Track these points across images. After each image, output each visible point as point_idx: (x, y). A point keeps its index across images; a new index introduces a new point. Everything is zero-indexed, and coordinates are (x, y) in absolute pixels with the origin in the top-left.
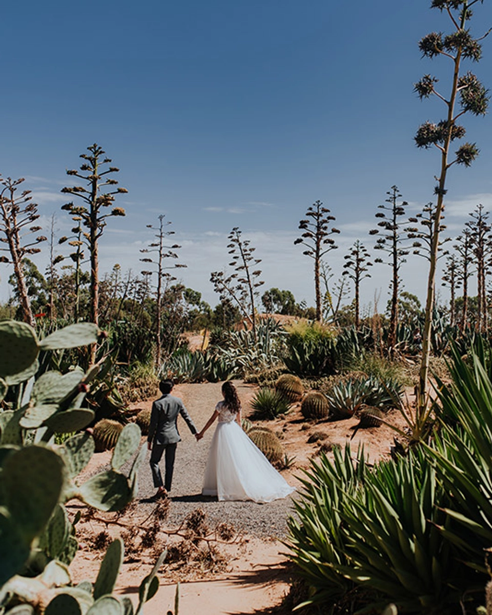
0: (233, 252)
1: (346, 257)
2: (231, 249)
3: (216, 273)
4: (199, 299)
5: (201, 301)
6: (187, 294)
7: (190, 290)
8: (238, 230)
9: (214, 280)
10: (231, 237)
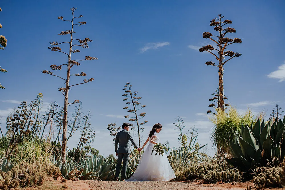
0: (126, 100)
1: (210, 100)
2: (125, 98)
3: (111, 124)
4: (98, 154)
5: (98, 155)
6: (92, 151)
7: (94, 149)
8: (130, 85)
9: (109, 128)
10: (125, 89)
